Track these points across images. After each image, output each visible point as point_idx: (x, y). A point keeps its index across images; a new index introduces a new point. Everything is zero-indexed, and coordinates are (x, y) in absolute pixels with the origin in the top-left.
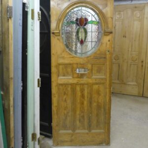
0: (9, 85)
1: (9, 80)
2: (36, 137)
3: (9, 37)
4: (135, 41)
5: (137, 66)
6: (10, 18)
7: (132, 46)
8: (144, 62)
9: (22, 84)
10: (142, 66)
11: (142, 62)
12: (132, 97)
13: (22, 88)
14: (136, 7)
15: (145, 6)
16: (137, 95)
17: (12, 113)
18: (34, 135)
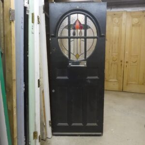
0: (12, 87)
1: (12, 82)
2: (37, 135)
3: (11, 40)
4: (115, 43)
5: (117, 65)
6: (13, 21)
7: (112, 48)
8: (123, 62)
9: (24, 85)
10: (121, 65)
11: (121, 61)
12: (114, 92)
13: (24, 89)
14: (115, 14)
15: (122, 14)
16: (118, 90)
17: (15, 114)
18: (35, 134)
